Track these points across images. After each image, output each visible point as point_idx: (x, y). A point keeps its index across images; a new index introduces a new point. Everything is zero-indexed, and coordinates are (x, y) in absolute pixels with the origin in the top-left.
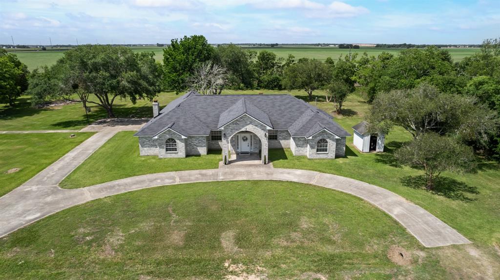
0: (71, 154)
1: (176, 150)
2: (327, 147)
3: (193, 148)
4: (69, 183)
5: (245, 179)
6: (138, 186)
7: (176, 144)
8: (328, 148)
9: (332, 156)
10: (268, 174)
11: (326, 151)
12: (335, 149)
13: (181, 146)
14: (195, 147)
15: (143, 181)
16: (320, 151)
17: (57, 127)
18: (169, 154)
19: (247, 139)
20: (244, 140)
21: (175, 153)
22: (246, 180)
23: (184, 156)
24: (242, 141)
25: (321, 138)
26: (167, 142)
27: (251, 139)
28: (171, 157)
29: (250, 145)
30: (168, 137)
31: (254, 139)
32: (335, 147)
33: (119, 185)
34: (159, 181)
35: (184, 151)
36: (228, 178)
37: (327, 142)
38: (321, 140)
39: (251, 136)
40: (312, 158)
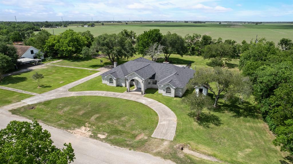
0: (83, 79)
3: (120, 83)
4: (72, 90)
6: (89, 94)
7: (113, 81)
8: (171, 92)
9: (173, 96)
13: (115, 82)
15: (92, 93)
16: (168, 93)
17: (91, 67)
18: (111, 84)
21: (113, 84)
23: (116, 86)
26: (110, 79)
32: (174, 92)
33: (84, 93)
34: (97, 94)
37: (170, 89)
38: (168, 88)
40: (164, 95)
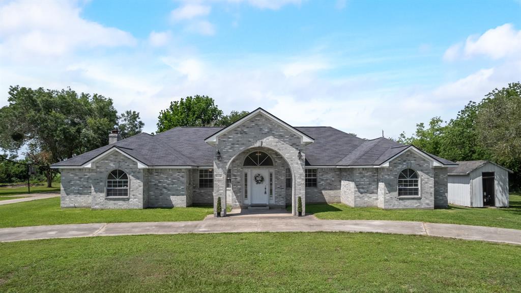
1: (126, 194)
2: (417, 185)
3: (162, 194)
5: (259, 231)
7: (127, 182)
8: (419, 187)
9: (428, 204)
10: (310, 225)
11: (417, 194)
12: (432, 190)
13: (136, 186)
14: (165, 191)
16: (405, 194)
18: (112, 202)
19: (262, 180)
20: (258, 182)
21: (124, 200)
22: (261, 233)
23: (141, 205)
24: (254, 183)
25: (405, 167)
26: (110, 177)
27: (271, 180)
28: (116, 207)
29: (268, 191)
30: (113, 166)
31: (276, 178)
32: (432, 185)
35: (141, 196)
36: (218, 229)
37: (416, 176)
38: (405, 171)
39: (271, 175)
40: (391, 207)
